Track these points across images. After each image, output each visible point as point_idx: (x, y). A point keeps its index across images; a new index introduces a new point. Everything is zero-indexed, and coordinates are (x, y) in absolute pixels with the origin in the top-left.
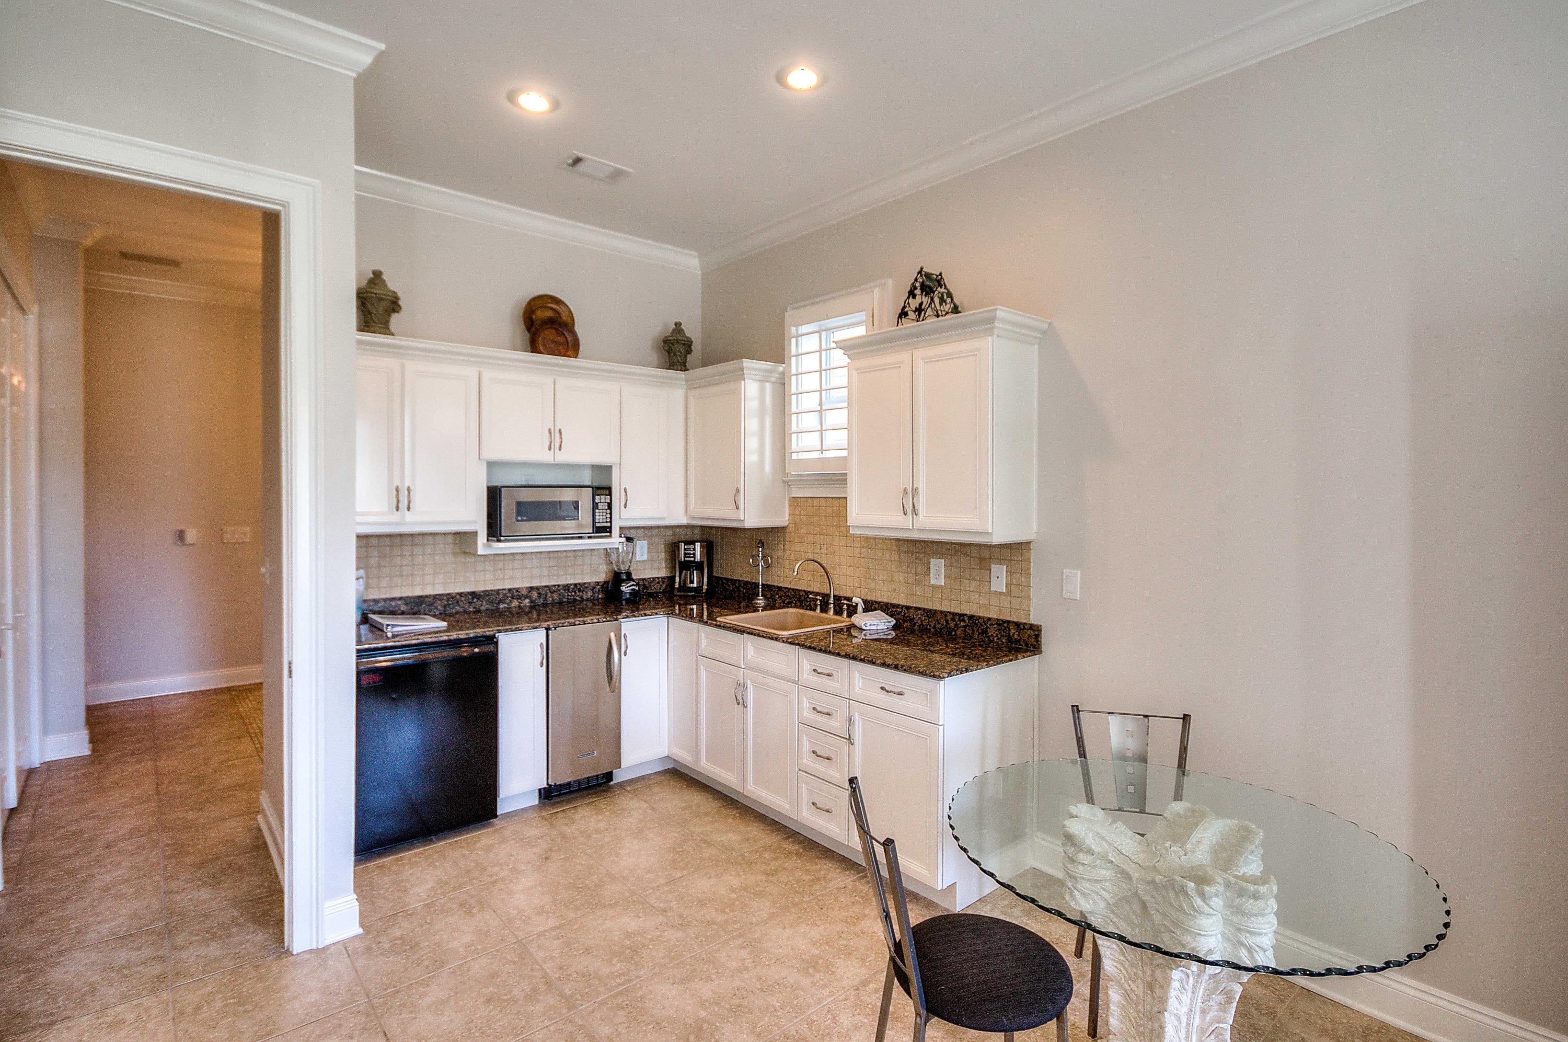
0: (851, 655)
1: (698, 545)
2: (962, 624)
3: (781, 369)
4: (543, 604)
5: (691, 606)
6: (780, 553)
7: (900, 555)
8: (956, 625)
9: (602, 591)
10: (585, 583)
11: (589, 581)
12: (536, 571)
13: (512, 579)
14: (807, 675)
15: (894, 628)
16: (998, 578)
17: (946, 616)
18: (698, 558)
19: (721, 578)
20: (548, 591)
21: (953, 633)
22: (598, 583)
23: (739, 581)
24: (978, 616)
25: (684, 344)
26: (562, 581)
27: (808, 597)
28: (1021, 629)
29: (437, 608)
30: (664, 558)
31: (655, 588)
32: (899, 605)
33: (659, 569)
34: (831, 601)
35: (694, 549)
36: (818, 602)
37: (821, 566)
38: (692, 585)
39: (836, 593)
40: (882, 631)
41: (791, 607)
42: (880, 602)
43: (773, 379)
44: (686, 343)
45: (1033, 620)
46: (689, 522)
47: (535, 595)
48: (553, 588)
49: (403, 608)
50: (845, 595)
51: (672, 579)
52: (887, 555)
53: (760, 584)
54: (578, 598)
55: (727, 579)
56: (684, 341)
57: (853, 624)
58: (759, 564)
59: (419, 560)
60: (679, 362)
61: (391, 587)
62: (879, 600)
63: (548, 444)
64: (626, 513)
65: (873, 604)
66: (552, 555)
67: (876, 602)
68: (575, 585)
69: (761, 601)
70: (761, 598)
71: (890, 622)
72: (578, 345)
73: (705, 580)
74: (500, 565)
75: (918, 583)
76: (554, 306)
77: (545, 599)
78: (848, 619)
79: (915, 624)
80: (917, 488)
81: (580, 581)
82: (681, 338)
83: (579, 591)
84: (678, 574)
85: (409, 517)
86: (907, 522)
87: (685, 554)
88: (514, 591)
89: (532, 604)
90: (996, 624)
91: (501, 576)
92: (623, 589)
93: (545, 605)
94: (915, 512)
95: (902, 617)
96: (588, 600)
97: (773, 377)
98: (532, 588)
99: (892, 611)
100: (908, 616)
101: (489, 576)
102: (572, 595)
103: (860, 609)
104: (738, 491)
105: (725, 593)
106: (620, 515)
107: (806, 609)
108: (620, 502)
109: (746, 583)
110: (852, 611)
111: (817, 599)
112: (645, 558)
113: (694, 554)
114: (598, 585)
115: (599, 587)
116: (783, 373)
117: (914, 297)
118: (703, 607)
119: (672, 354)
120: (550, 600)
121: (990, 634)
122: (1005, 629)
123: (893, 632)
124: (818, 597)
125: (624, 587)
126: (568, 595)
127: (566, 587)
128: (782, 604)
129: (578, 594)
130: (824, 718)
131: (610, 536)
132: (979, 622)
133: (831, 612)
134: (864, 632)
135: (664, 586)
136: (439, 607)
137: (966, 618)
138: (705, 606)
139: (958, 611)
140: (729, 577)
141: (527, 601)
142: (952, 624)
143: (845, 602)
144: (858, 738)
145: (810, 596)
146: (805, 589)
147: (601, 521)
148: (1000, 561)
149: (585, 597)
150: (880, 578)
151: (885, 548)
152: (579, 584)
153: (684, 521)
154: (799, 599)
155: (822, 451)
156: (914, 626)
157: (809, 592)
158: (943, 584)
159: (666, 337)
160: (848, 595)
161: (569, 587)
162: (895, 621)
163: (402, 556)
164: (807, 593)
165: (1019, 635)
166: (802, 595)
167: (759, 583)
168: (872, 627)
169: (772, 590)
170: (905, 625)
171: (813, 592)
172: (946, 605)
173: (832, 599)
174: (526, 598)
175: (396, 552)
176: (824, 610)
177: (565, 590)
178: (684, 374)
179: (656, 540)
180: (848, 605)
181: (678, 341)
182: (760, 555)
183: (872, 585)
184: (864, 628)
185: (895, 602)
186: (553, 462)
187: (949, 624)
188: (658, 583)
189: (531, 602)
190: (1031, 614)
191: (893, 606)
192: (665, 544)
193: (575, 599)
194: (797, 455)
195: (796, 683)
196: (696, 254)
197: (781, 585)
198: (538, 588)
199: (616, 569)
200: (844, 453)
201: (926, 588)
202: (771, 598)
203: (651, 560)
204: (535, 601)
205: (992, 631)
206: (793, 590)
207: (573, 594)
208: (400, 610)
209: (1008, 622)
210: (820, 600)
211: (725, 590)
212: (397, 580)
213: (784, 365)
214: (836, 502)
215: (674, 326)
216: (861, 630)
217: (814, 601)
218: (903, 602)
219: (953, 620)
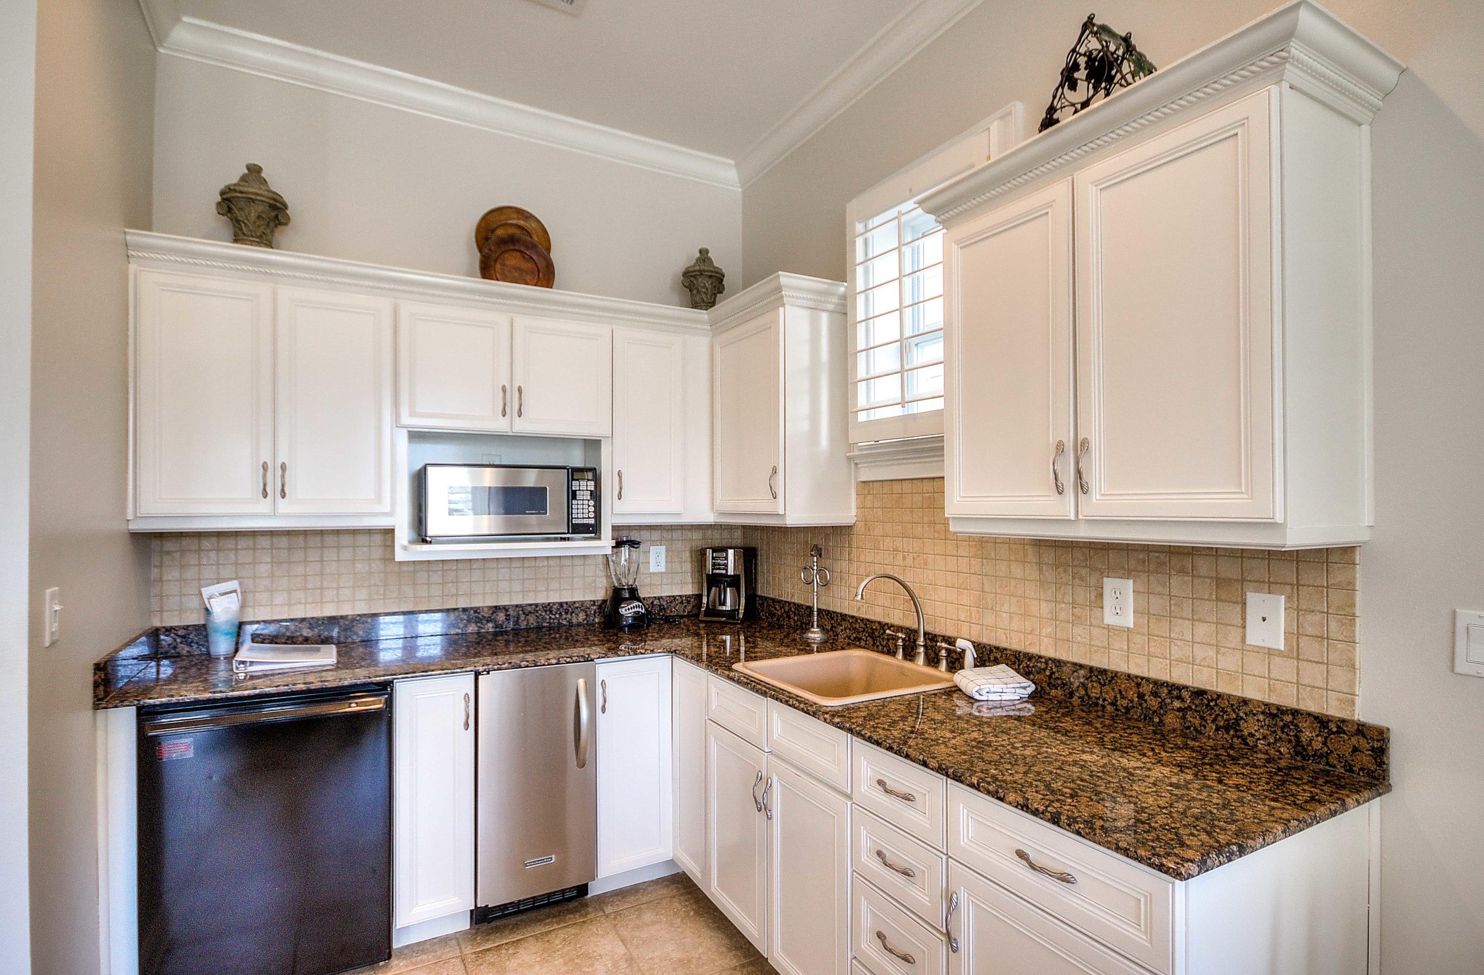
0: (951, 771)
1: (731, 552)
2: (1177, 704)
3: (842, 289)
4: (513, 629)
5: (724, 637)
6: (844, 565)
7: (1040, 570)
8: (1163, 704)
9: (600, 613)
10: (575, 602)
11: (582, 599)
12: (504, 586)
13: (471, 595)
14: (866, 789)
15: (1033, 698)
16: (1264, 619)
17: (1138, 685)
18: (731, 572)
19: (766, 598)
20: (521, 612)
21: (1157, 720)
22: (594, 601)
23: (789, 603)
24: (1216, 693)
25: (710, 277)
26: (542, 599)
27: (884, 632)
28: (1331, 732)
29: (357, 635)
30: (690, 570)
31: (677, 610)
32: (1040, 657)
33: (683, 584)
34: (921, 641)
35: (726, 558)
36: (900, 642)
37: (904, 586)
38: (724, 608)
39: (929, 629)
40: (1009, 703)
41: (860, 647)
42: (1006, 649)
43: (830, 307)
44: (713, 274)
45: (1362, 713)
46: (717, 520)
47: (501, 617)
48: (529, 608)
49: (306, 633)
50: (943, 633)
51: (699, 597)
52: (1017, 570)
53: (815, 610)
54: (564, 623)
55: (773, 600)
56: (712, 272)
57: (956, 686)
58: (813, 580)
59: (331, 568)
60: (703, 301)
61: (290, 605)
62: (1003, 645)
63: (501, 408)
64: (620, 507)
65: (991, 651)
66: (527, 564)
67: (997, 648)
68: (561, 604)
69: (816, 635)
70: (816, 630)
71: (1025, 688)
72: (553, 273)
73: (743, 601)
74: (451, 576)
75: (1077, 620)
76: (521, 223)
77: (517, 622)
78: (948, 675)
79: (1071, 694)
80: (1085, 442)
81: (569, 600)
82: (706, 268)
83: (566, 613)
84: (705, 593)
85: (284, 506)
86: (1066, 507)
87: (714, 565)
88: (472, 612)
89: (498, 630)
90: (1263, 713)
91: (454, 591)
92: (623, 611)
93: (516, 632)
94: (1081, 486)
95: (1047, 679)
96: (579, 625)
97: (829, 302)
98: (496, 609)
99: (1028, 667)
100: (1057, 678)
101: (436, 591)
102: (556, 618)
103: (969, 658)
104: (775, 471)
105: (772, 618)
106: (612, 510)
107: (883, 652)
108: (612, 492)
109: (798, 606)
110: (956, 662)
111: (899, 638)
112: (662, 569)
113: (726, 565)
114: (595, 605)
115: (595, 607)
116: (844, 297)
117: (1073, 86)
118: (739, 638)
119: (695, 292)
120: (523, 625)
121: (1246, 733)
122: (1285, 726)
123: (1029, 706)
124: (900, 635)
125: (624, 610)
126: (550, 618)
127: (548, 608)
128: (847, 640)
129: (564, 616)
130: (899, 879)
131: (599, 538)
132: (1216, 705)
133: (921, 659)
134: (976, 704)
135: (689, 608)
136: (361, 633)
137: (1185, 694)
138: (742, 637)
139: (1165, 677)
140: (777, 597)
141: (490, 625)
142: (1154, 703)
143: (944, 645)
144: (966, 937)
145: (888, 632)
146: (882, 620)
147: (580, 516)
148: (1270, 586)
149: (574, 621)
150: (1006, 608)
151: (1012, 558)
152: (567, 603)
153: (709, 518)
154: (872, 635)
155: (903, 403)
156: (1071, 697)
157: (887, 624)
158: (1132, 626)
159: (688, 267)
160: (950, 633)
161: (551, 607)
162: (1033, 687)
163: (306, 562)
164: (883, 626)
165: (1325, 744)
166: (876, 629)
167: (813, 607)
168: (992, 697)
169: (832, 619)
170: (1053, 692)
171: (892, 626)
172: (1137, 665)
173: (922, 639)
174: (488, 621)
175: (298, 556)
176: (910, 655)
177: (546, 611)
178: (707, 314)
179: (678, 545)
180: (946, 649)
181: (701, 273)
182: (815, 568)
183: (989, 619)
184: (977, 697)
185: (1034, 650)
186: (510, 434)
187: (1146, 701)
188: (682, 603)
189: (496, 627)
190: (1358, 701)
191: (1030, 657)
192: (691, 552)
193: (559, 623)
194: (868, 415)
195: (849, 797)
196: (732, 162)
197: (846, 611)
198: (505, 608)
199: (616, 585)
200: (939, 404)
201: (1095, 631)
202: (831, 629)
203: (670, 572)
204: (502, 625)
205: (1250, 726)
206: (862, 620)
207: (557, 616)
208: (301, 635)
209: (1295, 712)
210: (903, 639)
211: (773, 615)
212: (300, 595)
213: (846, 284)
214: (927, 486)
215: (698, 255)
216: (971, 700)
217: (893, 639)
218: (1050, 653)
219: (1155, 694)
